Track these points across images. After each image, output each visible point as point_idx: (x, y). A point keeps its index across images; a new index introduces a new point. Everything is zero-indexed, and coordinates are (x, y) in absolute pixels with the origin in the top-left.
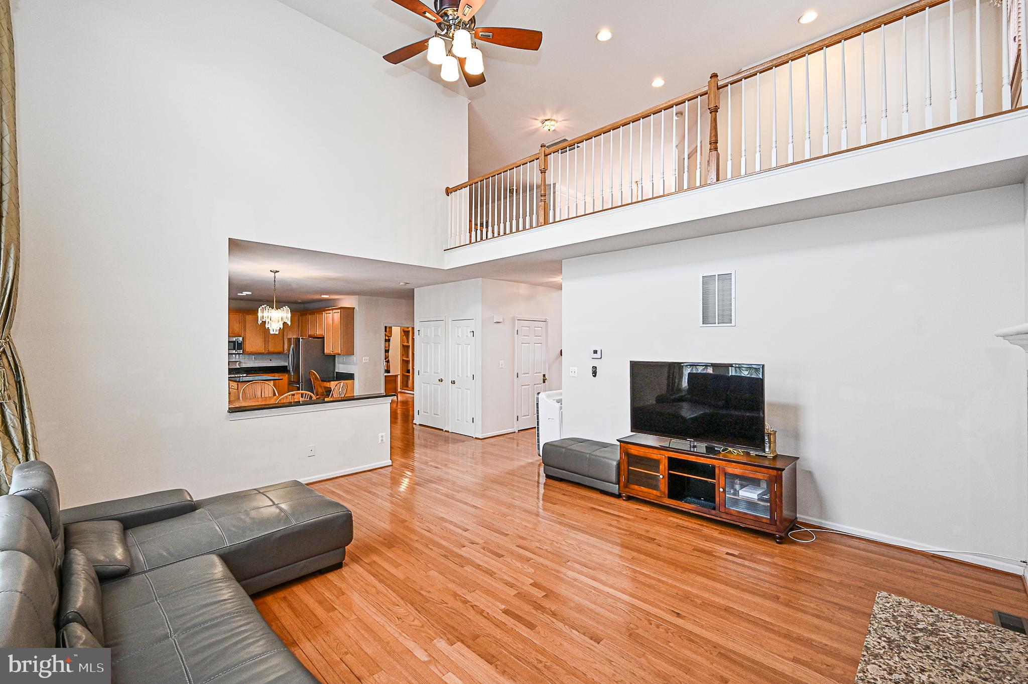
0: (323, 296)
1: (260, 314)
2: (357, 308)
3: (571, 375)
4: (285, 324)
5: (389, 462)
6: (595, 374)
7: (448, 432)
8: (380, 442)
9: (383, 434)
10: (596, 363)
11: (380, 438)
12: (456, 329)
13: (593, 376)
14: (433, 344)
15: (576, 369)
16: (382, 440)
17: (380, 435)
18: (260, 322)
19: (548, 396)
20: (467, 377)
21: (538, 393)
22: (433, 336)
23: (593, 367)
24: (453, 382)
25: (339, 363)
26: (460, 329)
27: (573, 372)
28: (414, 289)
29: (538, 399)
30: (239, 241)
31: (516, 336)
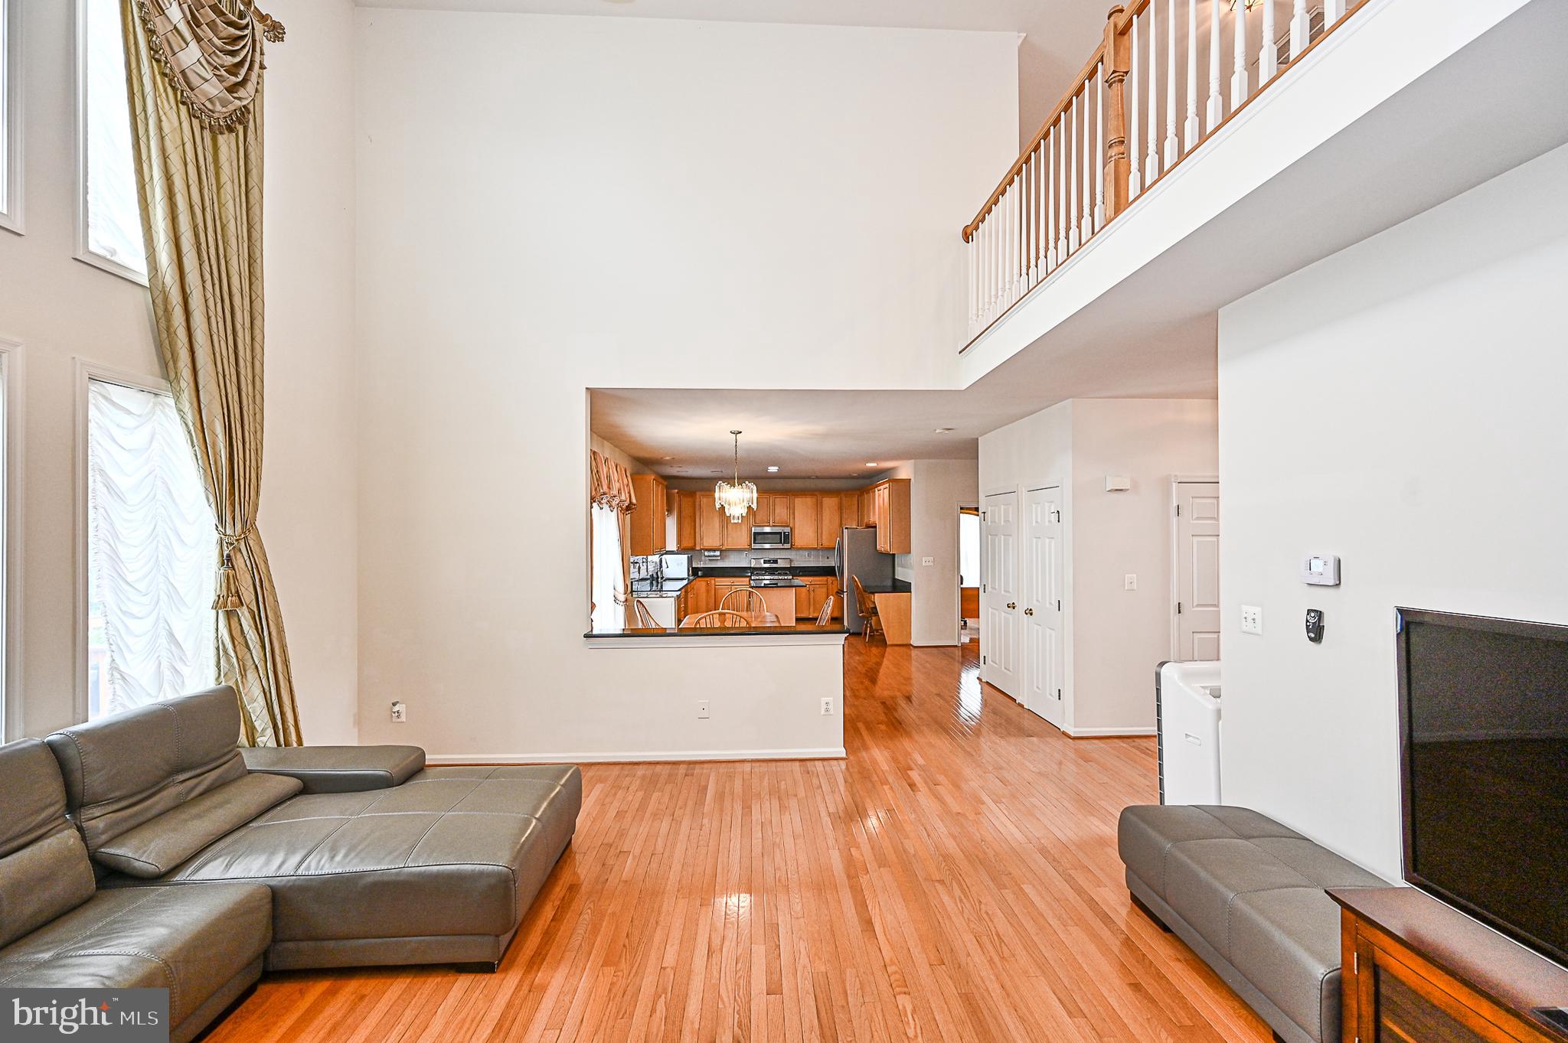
0: (867, 465)
1: (717, 495)
2: (912, 480)
3: (1245, 628)
4: (749, 508)
5: (841, 752)
6: (1316, 631)
7: (1022, 706)
8: (823, 712)
9: (830, 699)
10: (1320, 600)
11: (824, 707)
12: (1034, 508)
13: (1311, 639)
14: (1002, 537)
15: (1258, 610)
16: (827, 710)
17: (824, 700)
18: (718, 506)
19: (1186, 676)
20: (1050, 603)
21: (1162, 664)
22: (1002, 523)
23: (1309, 611)
24: (1029, 612)
25: (898, 566)
26: (1039, 508)
27: (1250, 620)
28: (978, 439)
29: (1158, 676)
30: (603, 391)
31: (1175, 519)
